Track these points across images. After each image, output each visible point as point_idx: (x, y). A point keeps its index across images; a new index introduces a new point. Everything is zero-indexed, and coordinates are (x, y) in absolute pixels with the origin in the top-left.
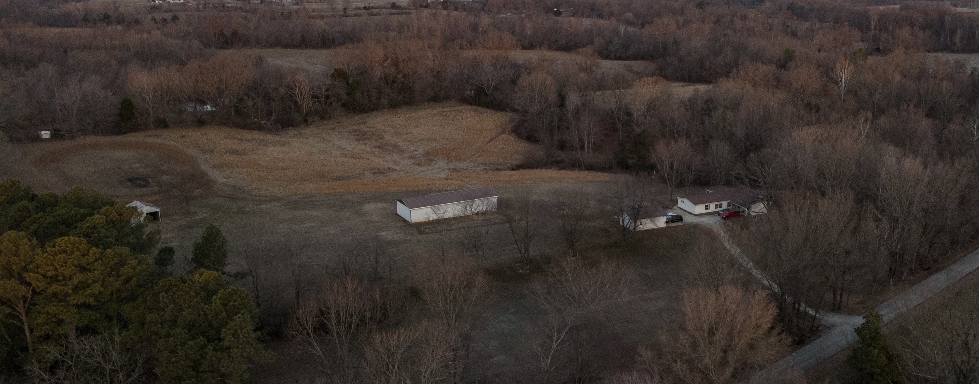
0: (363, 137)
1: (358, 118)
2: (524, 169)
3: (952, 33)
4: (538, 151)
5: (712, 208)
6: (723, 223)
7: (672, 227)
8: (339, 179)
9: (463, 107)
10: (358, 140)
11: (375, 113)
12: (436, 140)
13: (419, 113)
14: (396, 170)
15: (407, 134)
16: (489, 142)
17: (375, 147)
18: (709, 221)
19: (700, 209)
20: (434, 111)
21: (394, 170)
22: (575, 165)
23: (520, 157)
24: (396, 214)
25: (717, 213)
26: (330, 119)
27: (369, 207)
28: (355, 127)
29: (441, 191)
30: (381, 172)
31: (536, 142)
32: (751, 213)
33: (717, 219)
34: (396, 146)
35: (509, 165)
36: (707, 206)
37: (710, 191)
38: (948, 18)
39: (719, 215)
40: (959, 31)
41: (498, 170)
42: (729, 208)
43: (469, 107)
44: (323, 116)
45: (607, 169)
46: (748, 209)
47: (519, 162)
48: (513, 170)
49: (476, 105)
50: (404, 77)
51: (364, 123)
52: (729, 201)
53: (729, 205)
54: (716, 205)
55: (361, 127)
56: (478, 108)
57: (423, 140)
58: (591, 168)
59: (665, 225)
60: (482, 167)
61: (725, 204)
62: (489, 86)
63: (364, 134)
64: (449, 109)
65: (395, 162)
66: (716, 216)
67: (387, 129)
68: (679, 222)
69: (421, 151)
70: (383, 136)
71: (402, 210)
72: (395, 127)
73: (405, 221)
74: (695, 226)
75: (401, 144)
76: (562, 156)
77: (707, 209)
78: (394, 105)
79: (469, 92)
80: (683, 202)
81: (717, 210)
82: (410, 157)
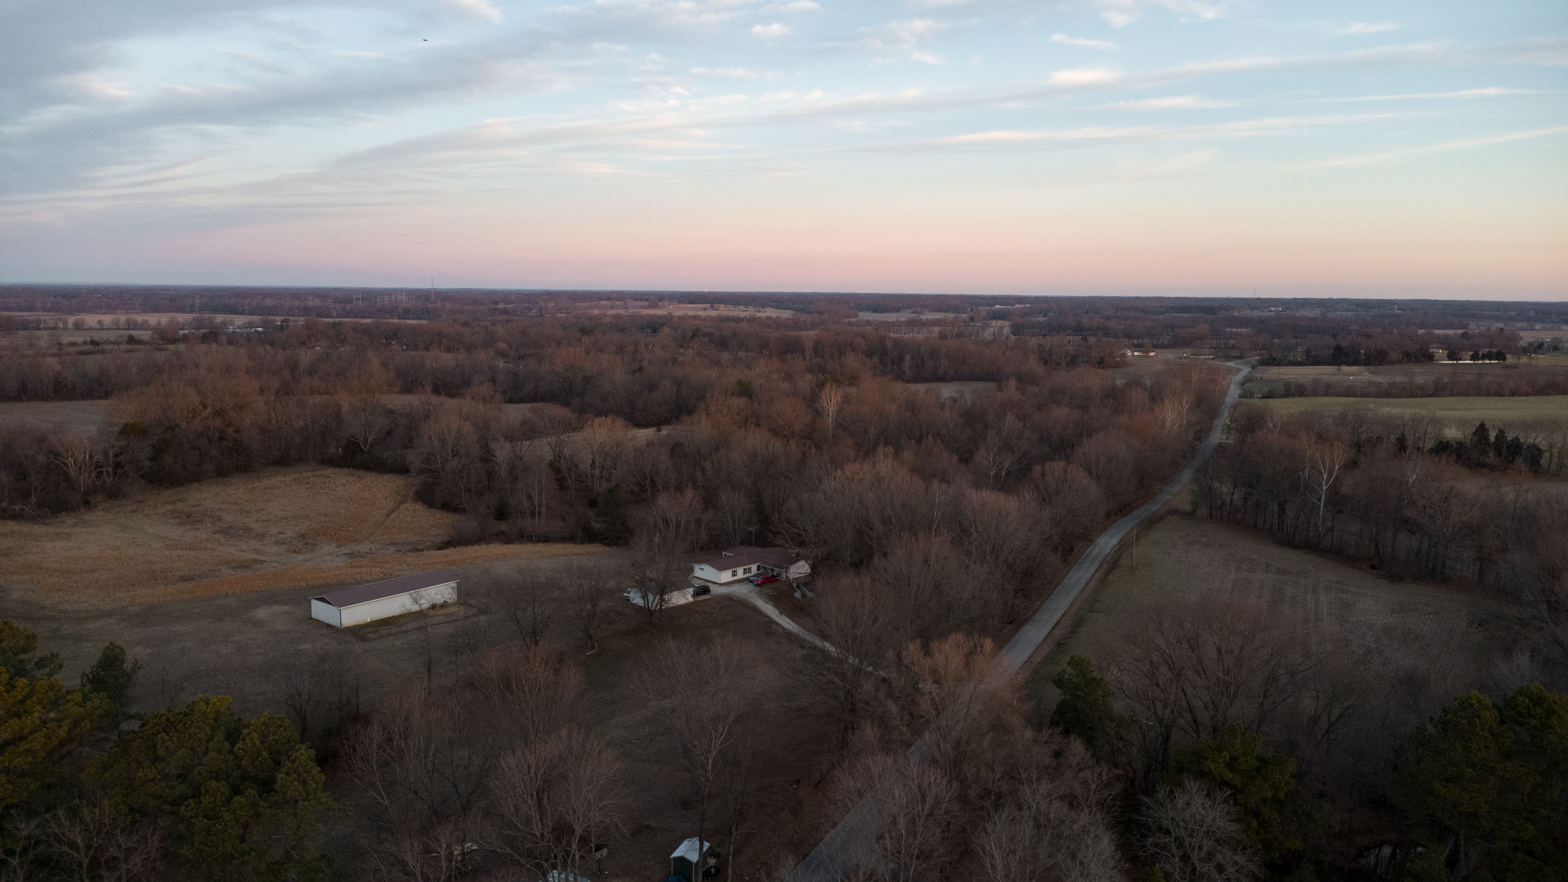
0: (188, 519)
1: (168, 494)
2: (455, 546)
3: (901, 359)
4: (469, 524)
5: (740, 574)
6: (760, 591)
7: (700, 601)
8: (183, 579)
9: (329, 471)
10: (181, 524)
11: (196, 485)
12: (307, 517)
13: (265, 482)
14: (266, 562)
15: (258, 511)
16: (389, 515)
17: (215, 533)
18: (743, 591)
19: (726, 576)
20: (288, 479)
21: (262, 562)
22: (523, 537)
23: (442, 531)
24: (311, 618)
25: (747, 579)
26: (124, 498)
27: (262, 613)
28: (169, 507)
29: (359, 583)
30: (244, 565)
31: (457, 511)
32: (789, 576)
33: (751, 586)
34: (248, 530)
35: (429, 543)
36: (734, 571)
37: (728, 554)
38: (889, 344)
39: (751, 582)
40: (908, 357)
41: (417, 550)
42: (759, 572)
43: (337, 470)
44: (114, 494)
45: (572, 539)
46: (786, 572)
47: (446, 538)
48: (440, 549)
49: (348, 467)
50: (237, 432)
51: (183, 500)
52: (758, 564)
53: (759, 568)
54: (745, 570)
55: (180, 506)
56: (352, 471)
57: (286, 518)
58: (546, 539)
59: (691, 599)
60: (392, 549)
61: (754, 568)
62: (366, 441)
63: (189, 516)
64: (309, 474)
65: (257, 551)
66: (747, 583)
67: (222, 506)
68: (705, 594)
69: (290, 533)
70: (220, 516)
71: (320, 610)
72: (237, 503)
73: (328, 626)
74: (729, 598)
75: (255, 526)
76: (503, 526)
77: (734, 575)
78: (223, 473)
79: (335, 450)
80: (703, 569)
81: (747, 575)
82: (277, 543)
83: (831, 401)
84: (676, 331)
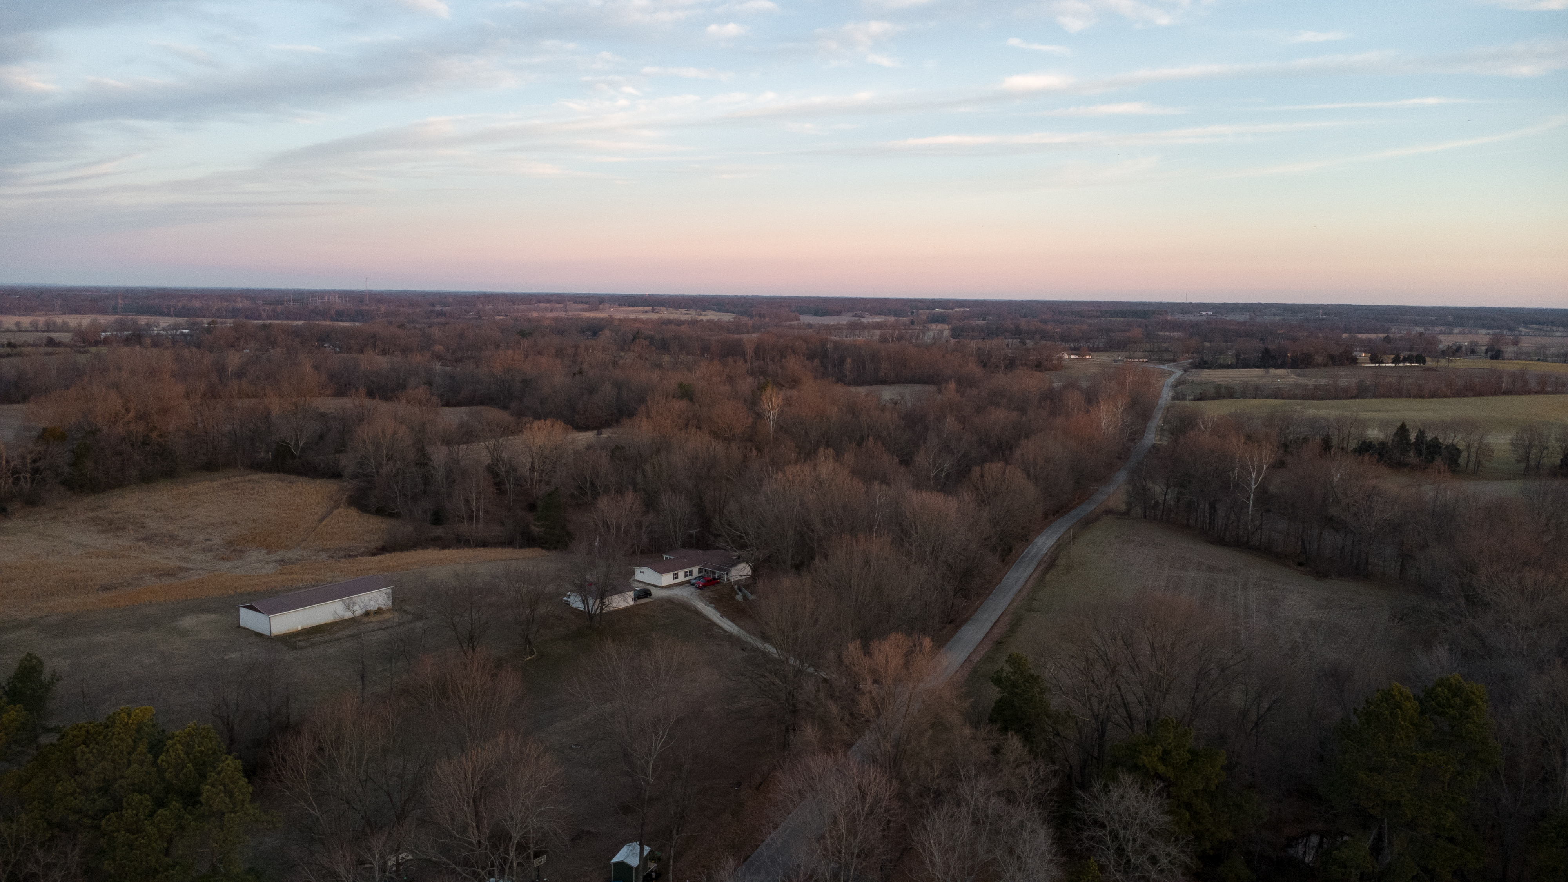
0: (111, 527)
1: (90, 500)
2: (390, 552)
3: (842, 361)
4: (403, 528)
5: (681, 577)
6: (702, 594)
7: (641, 604)
8: (105, 588)
9: (258, 476)
10: (104, 531)
11: (118, 491)
12: (235, 523)
13: (191, 488)
14: (192, 569)
15: (183, 518)
16: (321, 520)
17: (139, 540)
18: (685, 594)
19: (667, 579)
20: (215, 484)
21: (188, 569)
22: (461, 542)
23: (376, 537)
24: (239, 627)
25: (689, 582)
26: (43, 504)
27: (188, 622)
28: (90, 514)
29: (290, 590)
30: (169, 573)
31: (391, 515)
32: (730, 578)
33: (692, 589)
34: (173, 537)
35: (363, 549)
36: (676, 574)
37: (669, 557)
38: (830, 347)
39: (692, 584)
40: (849, 360)
41: (350, 556)
42: (701, 575)
43: (267, 475)
44: (32, 501)
45: (510, 543)
46: (727, 574)
47: (380, 544)
48: (374, 554)
49: (279, 472)
50: (161, 436)
51: (105, 507)
52: (699, 567)
53: (700, 571)
54: (686, 572)
55: (101, 513)
56: (282, 475)
57: (213, 525)
58: (484, 544)
59: (632, 603)
60: (324, 555)
61: (695, 571)
62: (297, 445)
63: (111, 523)
64: (238, 479)
65: (182, 558)
66: (688, 586)
67: (146, 513)
68: (646, 597)
69: (217, 540)
70: (143, 523)
71: (249, 619)
72: (161, 510)
73: (257, 634)
74: (670, 601)
75: (181, 533)
76: (439, 531)
77: (676, 578)
78: (146, 479)
79: (264, 454)
80: (643, 573)
81: (688, 578)
82: (204, 550)
83: (772, 404)
84: (616, 334)
